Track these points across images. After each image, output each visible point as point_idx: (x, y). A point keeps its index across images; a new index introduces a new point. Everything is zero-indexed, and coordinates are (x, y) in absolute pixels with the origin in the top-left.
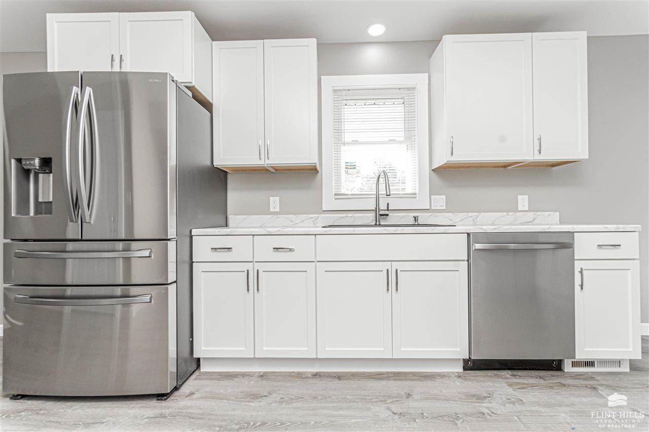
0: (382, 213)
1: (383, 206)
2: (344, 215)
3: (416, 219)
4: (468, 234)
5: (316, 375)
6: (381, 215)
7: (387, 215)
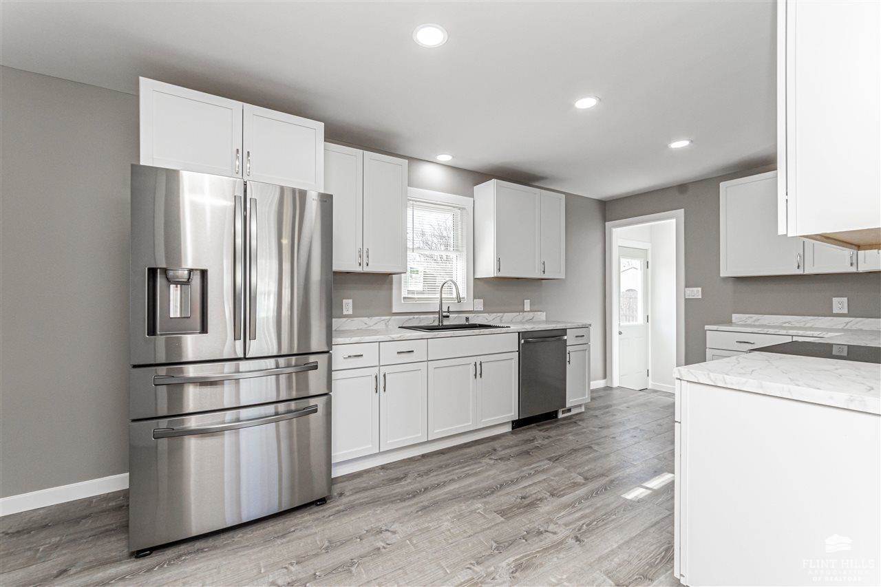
0: (444, 314)
1: (445, 309)
2: (411, 317)
3: (467, 319)
4: (519, 333)
5: (423, 456)
6: (444, 317)
7: (448, 317)
